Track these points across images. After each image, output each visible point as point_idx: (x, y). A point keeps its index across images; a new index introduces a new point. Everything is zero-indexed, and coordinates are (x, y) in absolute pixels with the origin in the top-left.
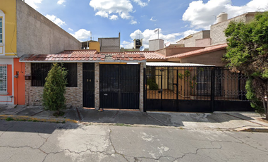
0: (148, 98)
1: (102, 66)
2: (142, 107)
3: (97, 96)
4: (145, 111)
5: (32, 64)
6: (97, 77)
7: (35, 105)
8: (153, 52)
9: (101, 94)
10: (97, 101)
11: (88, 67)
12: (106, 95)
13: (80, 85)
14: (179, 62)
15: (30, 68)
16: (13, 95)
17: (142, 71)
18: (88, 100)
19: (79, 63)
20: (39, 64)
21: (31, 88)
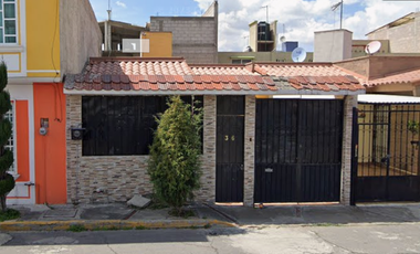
0: (359, 174)
2: (348, 195)
3: (249, 173)
5: (85, 99)
6: (250, 131)
7: (93, 201)
8: (330, 64)
9: (259, 168)
10: (249, 187)
12: (269, 170)
13: (210, 150)
15: (79, 110)
16: (32, 179)
17: (350, 114)
20: (100, 97)
21: (84, 160)
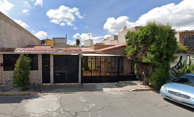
0: (83, 75)
1: (55, 56)
2: (80, 81)
4: (82, 83)
6: (52, 64)
7: (7, 84)
8: (87, 47)
9: (55, 74)
10: (52, 79)
11: (46, 57)
12: (58, 75)
13: (40, 69)
14: (101, 54)
17: (80, 59)
18: (46, 78)
19: (40, 54)
20: (9, 54)
21: (3, 72)
